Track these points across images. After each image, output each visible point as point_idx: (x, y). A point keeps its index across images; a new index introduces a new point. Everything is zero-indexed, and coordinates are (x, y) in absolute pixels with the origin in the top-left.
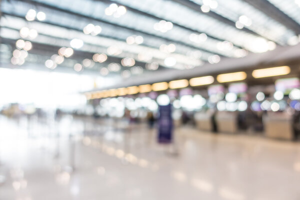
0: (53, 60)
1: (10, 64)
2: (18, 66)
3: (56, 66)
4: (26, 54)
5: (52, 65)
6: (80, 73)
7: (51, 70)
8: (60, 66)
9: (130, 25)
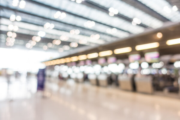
0: (30, 43)
1: (6, 46)
2: (10, 47)
3: (32, 47)
4: (14, 40)
5: (30, 46)
6: (46, 51)
7: (29, 49)
8: (35, 47)
9: (73, 23)
